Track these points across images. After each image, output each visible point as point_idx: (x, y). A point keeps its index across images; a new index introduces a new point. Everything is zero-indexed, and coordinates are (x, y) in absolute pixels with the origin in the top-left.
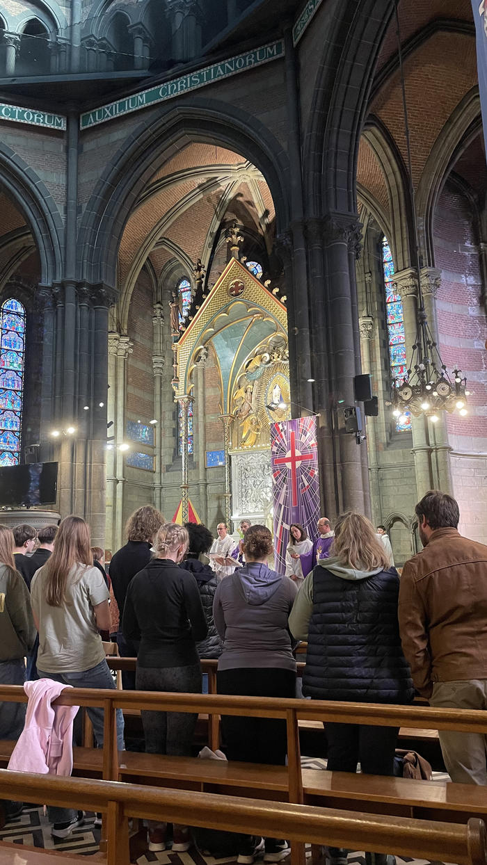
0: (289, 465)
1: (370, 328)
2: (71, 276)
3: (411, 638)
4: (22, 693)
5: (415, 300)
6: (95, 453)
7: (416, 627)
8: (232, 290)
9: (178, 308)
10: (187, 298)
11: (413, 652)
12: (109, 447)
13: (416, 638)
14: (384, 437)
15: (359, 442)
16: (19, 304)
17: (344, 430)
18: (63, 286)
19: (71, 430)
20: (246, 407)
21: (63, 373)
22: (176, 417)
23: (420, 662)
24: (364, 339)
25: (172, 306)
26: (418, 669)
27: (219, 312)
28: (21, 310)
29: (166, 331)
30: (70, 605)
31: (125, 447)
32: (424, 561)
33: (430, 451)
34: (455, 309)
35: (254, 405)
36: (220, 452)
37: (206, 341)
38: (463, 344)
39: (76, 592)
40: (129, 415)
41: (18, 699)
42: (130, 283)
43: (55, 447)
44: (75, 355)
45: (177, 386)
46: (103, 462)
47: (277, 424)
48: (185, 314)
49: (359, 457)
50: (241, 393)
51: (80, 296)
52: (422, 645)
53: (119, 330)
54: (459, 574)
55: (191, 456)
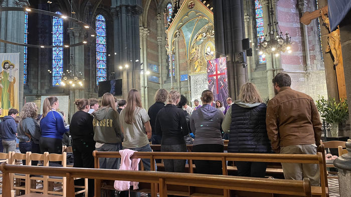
0: (215, 77)
1: (248, 20)
2: (124, 3)
3: (271, 130)
4: (119, 154)
5: (268, 7)
6: (137, 76)
7: (274, 126)
8: (189, 6)
9: (167, 15)
10: (171, 11)
11: (272, 135)
12: (142, 73)
13: (274, 130)
14: (254, 66)
15: (244, 67)
16: (103, 17)
17: (238, 62)
18: (120, 7)
19: (127, 66)
20: (196, 56)
21: (122, 43)
22: (167, 61)
23: (275, 139)
24: (246, 25)
25: (165, 14)
26: (275, 142)
27: (184, 16)
28: (103, 19)
29: (162, 25)
30: (135, 123)
31: (148, 73)
32: (277, 100)
33: (274, 71)
34: (285, 10)
35: (199, 55)
36: (186, 75)
37: (179, 28)
38: (289, 25)
39: (137, 118)
40: (148, 60)
41: (117, 157)
42: (147, 6)
43: (121, 73)
44: (127, 36)
45: (168, 48)
46: (139, 79)
47: (209, 61)
48: (170, 17)
49: (244, 73)
50: (194, 50)
51: (127, 11)
52: (276, 132)
53: (143, 26)
54: (292, 104)
55: (174, 77)
